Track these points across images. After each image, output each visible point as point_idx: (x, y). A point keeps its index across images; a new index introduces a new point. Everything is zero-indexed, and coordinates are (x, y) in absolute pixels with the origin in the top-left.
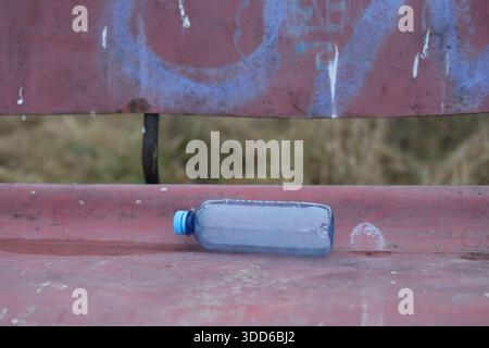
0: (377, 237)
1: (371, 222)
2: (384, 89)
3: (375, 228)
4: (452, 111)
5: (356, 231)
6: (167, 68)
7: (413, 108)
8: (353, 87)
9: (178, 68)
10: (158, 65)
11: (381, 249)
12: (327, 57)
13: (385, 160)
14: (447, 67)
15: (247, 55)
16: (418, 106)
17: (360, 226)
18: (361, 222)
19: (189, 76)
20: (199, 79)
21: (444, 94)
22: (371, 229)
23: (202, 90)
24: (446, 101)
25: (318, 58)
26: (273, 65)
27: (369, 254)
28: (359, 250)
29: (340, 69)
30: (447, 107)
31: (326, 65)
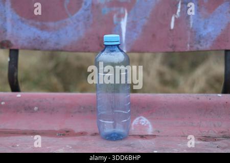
0: (147, 126)
1: (145, 117)
2: (154, 36)
3: (147, 120)
4: (194, 49)
5: (135, 122)
6: (23, 22)
7: (171, 47)
8: (136, 34)
9: (30, 22)
10: (18, 20)
11: (150, 133)
12: (120, 16)
13: (161, 74)
14: (191, 22)
15: (73, 15)
16: (174, 46)
17: (138, 119)
18: (139, 116)
19: (37, 27)
20: (43, 28)
21: (189, 38)
22: (144, 120)
23: (45, 35)
24: (190, 43)
25: (115, 17)
26: (88, 20)
27: (142, 137)
28: (137, 134)
29: (128, 23)
30: (191, 47)
31: (120, 21)
